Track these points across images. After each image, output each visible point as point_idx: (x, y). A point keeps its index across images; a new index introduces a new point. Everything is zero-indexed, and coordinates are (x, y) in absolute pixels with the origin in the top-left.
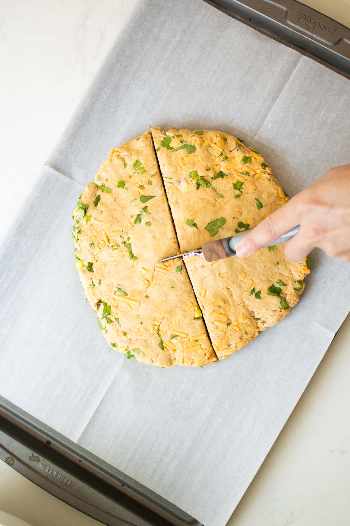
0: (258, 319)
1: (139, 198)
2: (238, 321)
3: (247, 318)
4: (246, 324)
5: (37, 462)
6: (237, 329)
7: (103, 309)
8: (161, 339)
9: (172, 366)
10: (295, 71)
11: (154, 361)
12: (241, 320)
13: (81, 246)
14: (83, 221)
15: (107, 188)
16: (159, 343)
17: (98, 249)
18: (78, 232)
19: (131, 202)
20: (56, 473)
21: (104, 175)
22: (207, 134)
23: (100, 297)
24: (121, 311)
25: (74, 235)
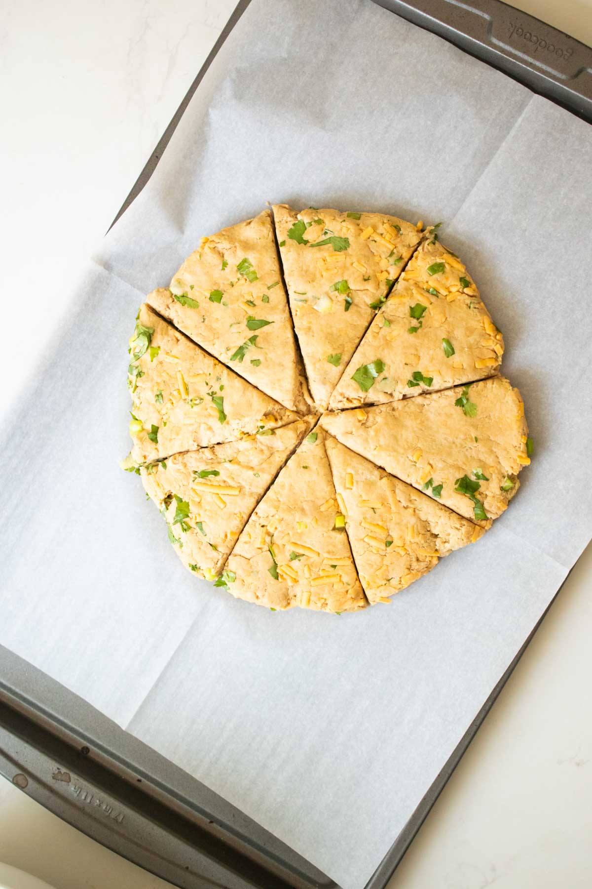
0: (436, 536)
1: (245, 322)
2: (405, 539)
3: (420, 534)
4: (417, 544)
5: (65, 783)
6: (403, 553)
7: (177, 508)
8: (274, 560)
9: (288, 608)
10: (520, 120)
11: (260, 596)
12: (409, 538)
13: (141, 398)
14: (147, 357)
15: (190, 301)
16: (270, 568)
17: (169, 405)
18: (137, 375)
19: (231, 326)
20: (98, 801)
21: (188, 278)
22: (368, 218)
23: (168, 488)
24: (206, 510)
25: (131, 379)
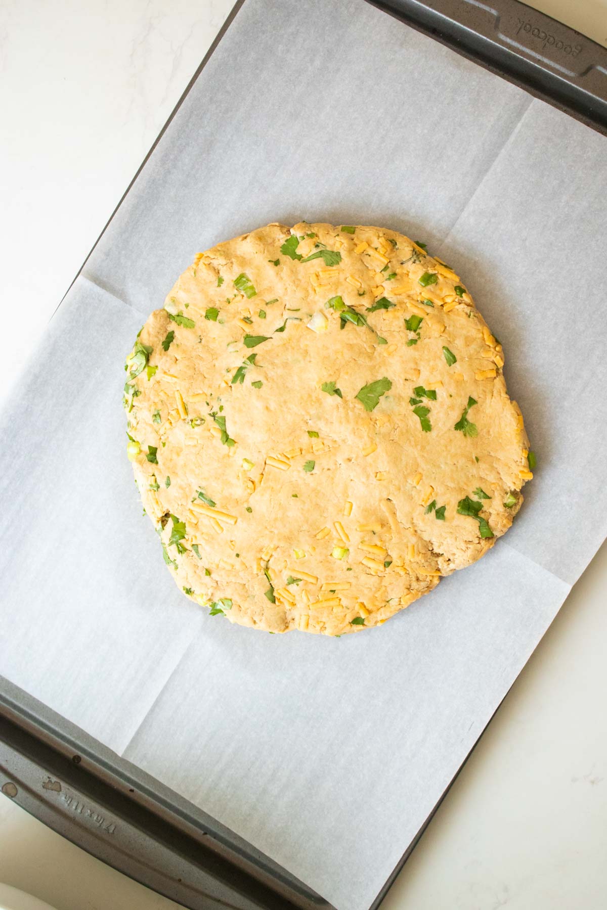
0: (438, 555)
1: (243, 340)
2: (404, 559)
3: (420, 553)
4: (417, 563)
6: (402, 573)
7: (173, 528)
8: (271, 584)
9: (287, 631)
10: (520, 125)
11: (257, 621)
12: (409, 557)
13: (137, 418)
14: (143, 376)
15: (186, 320)
16: (266, 591)
17: (167, 425)
18: (133, 394)
19: (228, 345)
20: (89, 811)
21: (183, 297)
22: (362, 232)
23: (166, 507)
24: (203, 533)
25: (127, 398)
